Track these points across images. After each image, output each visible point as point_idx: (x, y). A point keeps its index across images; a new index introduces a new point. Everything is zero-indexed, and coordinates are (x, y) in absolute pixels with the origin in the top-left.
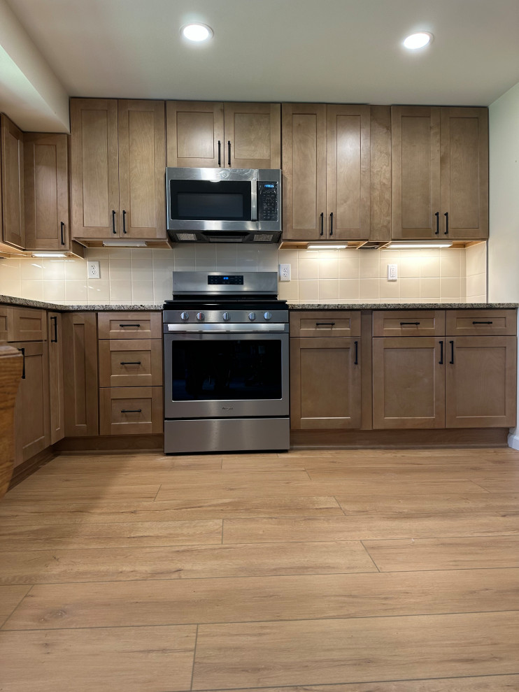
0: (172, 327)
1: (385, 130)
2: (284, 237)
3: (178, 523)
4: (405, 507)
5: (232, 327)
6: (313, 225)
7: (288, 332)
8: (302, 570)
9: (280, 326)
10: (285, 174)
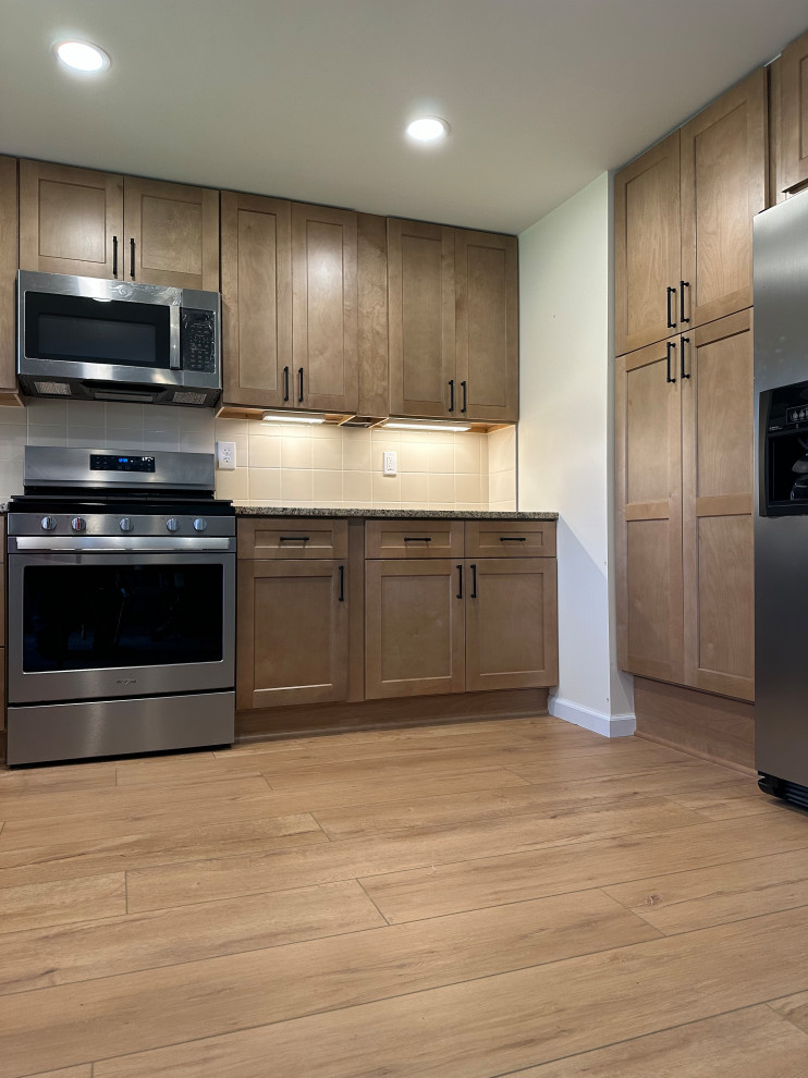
0: (23, 542)
1: (379, 252)
2: (225, 398)
3: (42, 888)
4: (418, 817)
5: (135, 543)
6: (272, 384)
7: (234, 551)
8: (270, 938)
9: (221, 542)
10: (226, 301)
